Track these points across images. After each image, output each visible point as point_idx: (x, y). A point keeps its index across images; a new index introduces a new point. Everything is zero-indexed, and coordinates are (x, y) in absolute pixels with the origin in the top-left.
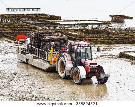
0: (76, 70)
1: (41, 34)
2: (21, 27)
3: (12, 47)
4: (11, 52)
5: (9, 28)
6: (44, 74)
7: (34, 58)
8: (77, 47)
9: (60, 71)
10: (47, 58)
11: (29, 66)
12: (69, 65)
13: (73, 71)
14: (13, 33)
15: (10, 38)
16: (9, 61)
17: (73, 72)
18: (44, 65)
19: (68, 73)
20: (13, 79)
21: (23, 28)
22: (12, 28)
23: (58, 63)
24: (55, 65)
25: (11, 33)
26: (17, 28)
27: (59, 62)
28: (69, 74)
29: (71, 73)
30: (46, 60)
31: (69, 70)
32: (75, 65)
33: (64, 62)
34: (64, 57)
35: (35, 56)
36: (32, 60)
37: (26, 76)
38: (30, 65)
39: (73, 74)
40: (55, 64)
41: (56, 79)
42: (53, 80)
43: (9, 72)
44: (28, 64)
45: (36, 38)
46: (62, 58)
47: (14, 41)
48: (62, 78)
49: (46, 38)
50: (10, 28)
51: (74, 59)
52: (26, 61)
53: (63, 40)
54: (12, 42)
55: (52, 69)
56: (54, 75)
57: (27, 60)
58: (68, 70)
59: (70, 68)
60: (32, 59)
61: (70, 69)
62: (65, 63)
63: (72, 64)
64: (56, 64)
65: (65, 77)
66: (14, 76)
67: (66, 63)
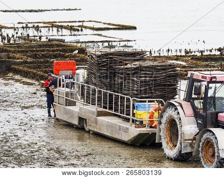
0: (207, 138)
1: (116, 58)
2: (48, 50)
3: (34, 93)
4: (35, 104)
5: (19, 52)
6: (126, 152)
7: (100, 114)
8: (209, 83)
9: (167, 143)
10: (134, 115)
11: (86, 135)
12: (189, 128)
13: (200, 141)
14: (30, 63)
15: (26, 74)
16: (37, 124)
17: (201, 144)
18: (126, 130)
19: (187, 146)
20: (56, 162)
21: (53, 51)
22: (27, 52)
23: (160, 123)
24: (152, 129)
25: (26, 62)
26: (38, 51)
27: (164, 120)
28: (189, 150)
29: (196, 146)
30: (131, 117)
31: (189, 140)
32: (204, 127)
33: (177, 121)
34: (176, 109)
35: (102, 109)
36: (93, 120)
37: (86, 155)
38: (89, 132)
39: (200, 149)
40: (151, 127)
41: (159, 162)
42: (152, 163)
43: (44, 148)
44: (83, 129)
45: (103, 66)
46: (170, 112)
47: (37, 80)
48: (171, 159)
49: (129, 66)
50: (22, 52)
51: (201, 112)
52: (79, 123)
53: (168, 69)
54: (32, 84)
55: (145, 138)
56: (151, 153)
57: (81, 120)
58: (186, 140)
59: (191, 134)
60: (95, 117)
61: (192, 138)
62: (178, 123)
63: (196, 126)
64: (155, 127)
65: (180, 158)
66: (57, 155)
67: (180, 122)
